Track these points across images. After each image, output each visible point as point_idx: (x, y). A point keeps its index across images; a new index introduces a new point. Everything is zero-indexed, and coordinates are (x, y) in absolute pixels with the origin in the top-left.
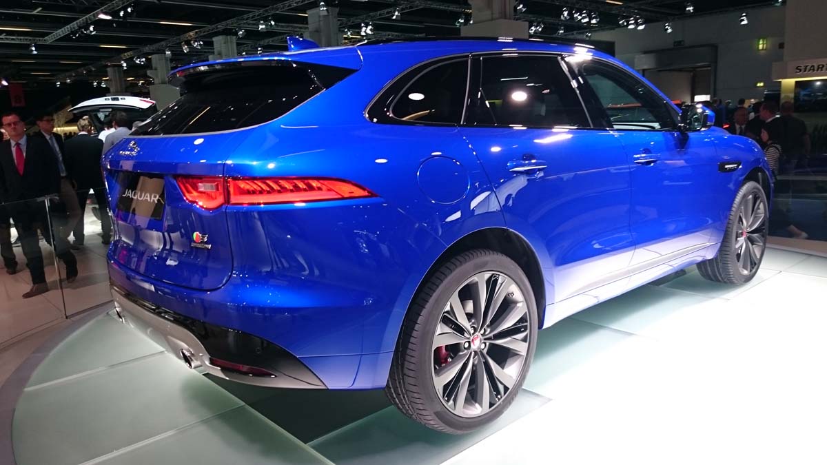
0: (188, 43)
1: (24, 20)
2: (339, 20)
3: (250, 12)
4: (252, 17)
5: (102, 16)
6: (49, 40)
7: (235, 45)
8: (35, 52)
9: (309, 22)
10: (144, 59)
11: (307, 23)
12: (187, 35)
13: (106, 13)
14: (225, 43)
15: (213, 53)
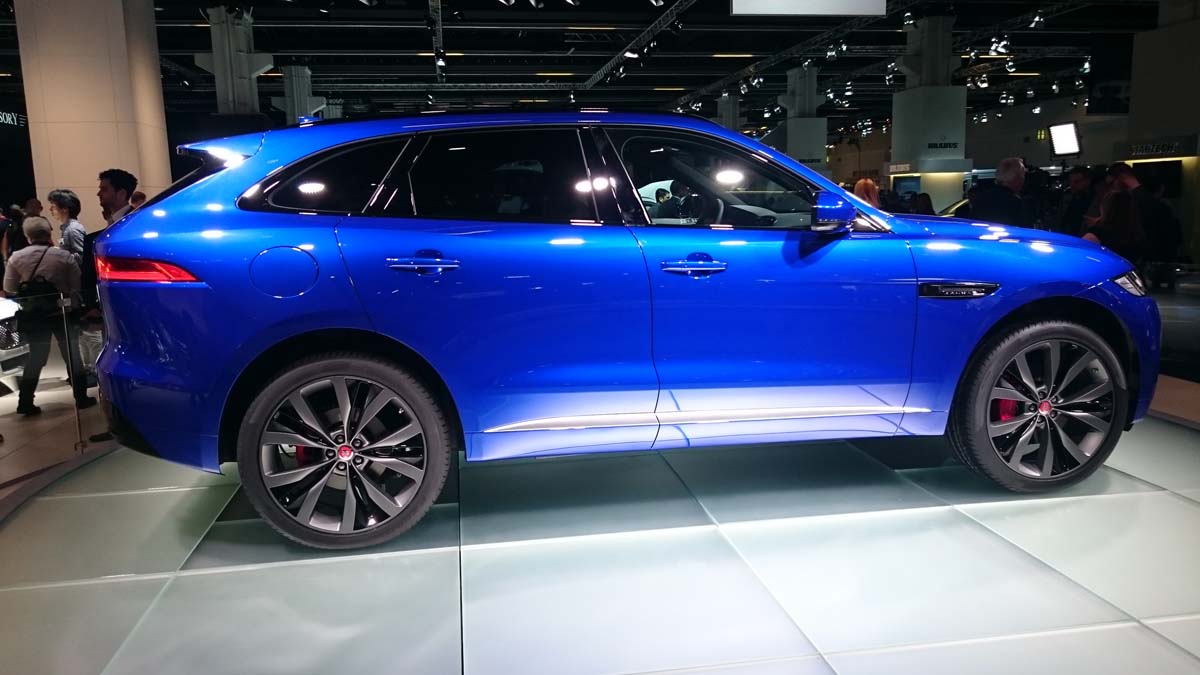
0: (746, 81)
1: (563, 63)
2: (955, 35)
3: (817, 33)
4: (822, 40)
5: (628, 55)
6: (589, 85)
7: (815, 79)
8: (573, 101)
9: (908, 42)
10: (700, 105)
11: (905, 44)
12: (746, 70)
13: (633, 52)
14: (801, 78)
15: (785, 91)
